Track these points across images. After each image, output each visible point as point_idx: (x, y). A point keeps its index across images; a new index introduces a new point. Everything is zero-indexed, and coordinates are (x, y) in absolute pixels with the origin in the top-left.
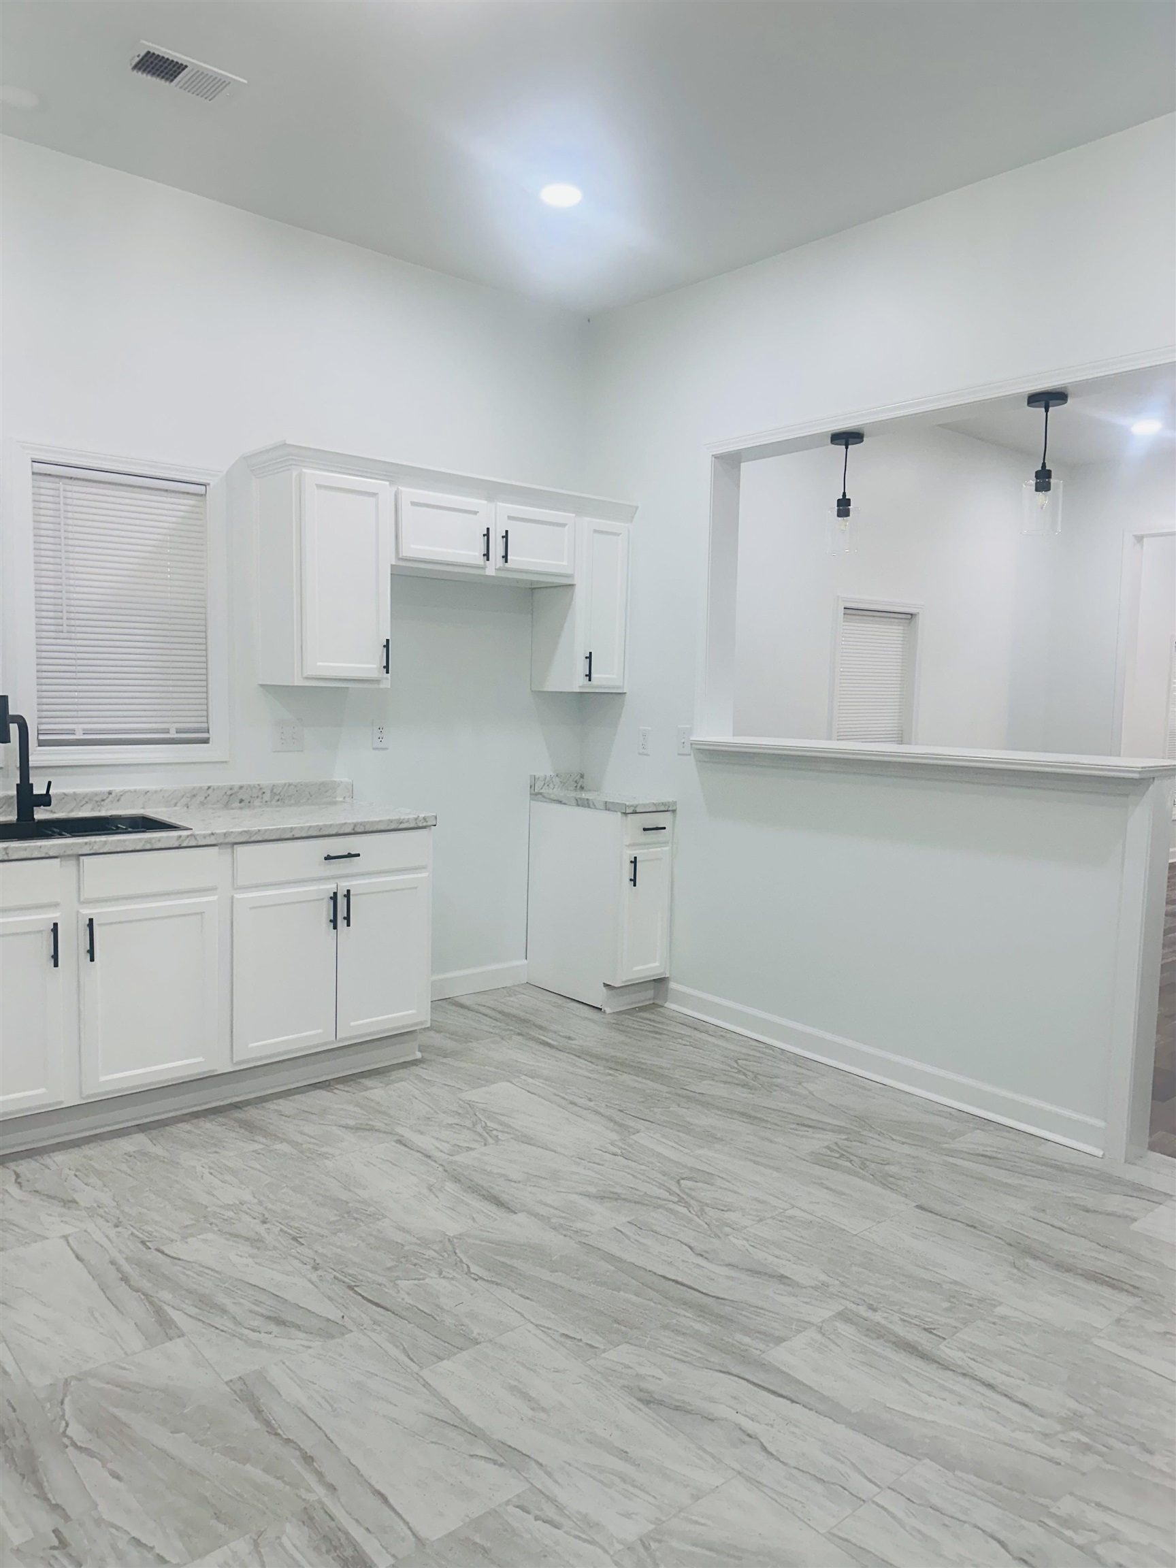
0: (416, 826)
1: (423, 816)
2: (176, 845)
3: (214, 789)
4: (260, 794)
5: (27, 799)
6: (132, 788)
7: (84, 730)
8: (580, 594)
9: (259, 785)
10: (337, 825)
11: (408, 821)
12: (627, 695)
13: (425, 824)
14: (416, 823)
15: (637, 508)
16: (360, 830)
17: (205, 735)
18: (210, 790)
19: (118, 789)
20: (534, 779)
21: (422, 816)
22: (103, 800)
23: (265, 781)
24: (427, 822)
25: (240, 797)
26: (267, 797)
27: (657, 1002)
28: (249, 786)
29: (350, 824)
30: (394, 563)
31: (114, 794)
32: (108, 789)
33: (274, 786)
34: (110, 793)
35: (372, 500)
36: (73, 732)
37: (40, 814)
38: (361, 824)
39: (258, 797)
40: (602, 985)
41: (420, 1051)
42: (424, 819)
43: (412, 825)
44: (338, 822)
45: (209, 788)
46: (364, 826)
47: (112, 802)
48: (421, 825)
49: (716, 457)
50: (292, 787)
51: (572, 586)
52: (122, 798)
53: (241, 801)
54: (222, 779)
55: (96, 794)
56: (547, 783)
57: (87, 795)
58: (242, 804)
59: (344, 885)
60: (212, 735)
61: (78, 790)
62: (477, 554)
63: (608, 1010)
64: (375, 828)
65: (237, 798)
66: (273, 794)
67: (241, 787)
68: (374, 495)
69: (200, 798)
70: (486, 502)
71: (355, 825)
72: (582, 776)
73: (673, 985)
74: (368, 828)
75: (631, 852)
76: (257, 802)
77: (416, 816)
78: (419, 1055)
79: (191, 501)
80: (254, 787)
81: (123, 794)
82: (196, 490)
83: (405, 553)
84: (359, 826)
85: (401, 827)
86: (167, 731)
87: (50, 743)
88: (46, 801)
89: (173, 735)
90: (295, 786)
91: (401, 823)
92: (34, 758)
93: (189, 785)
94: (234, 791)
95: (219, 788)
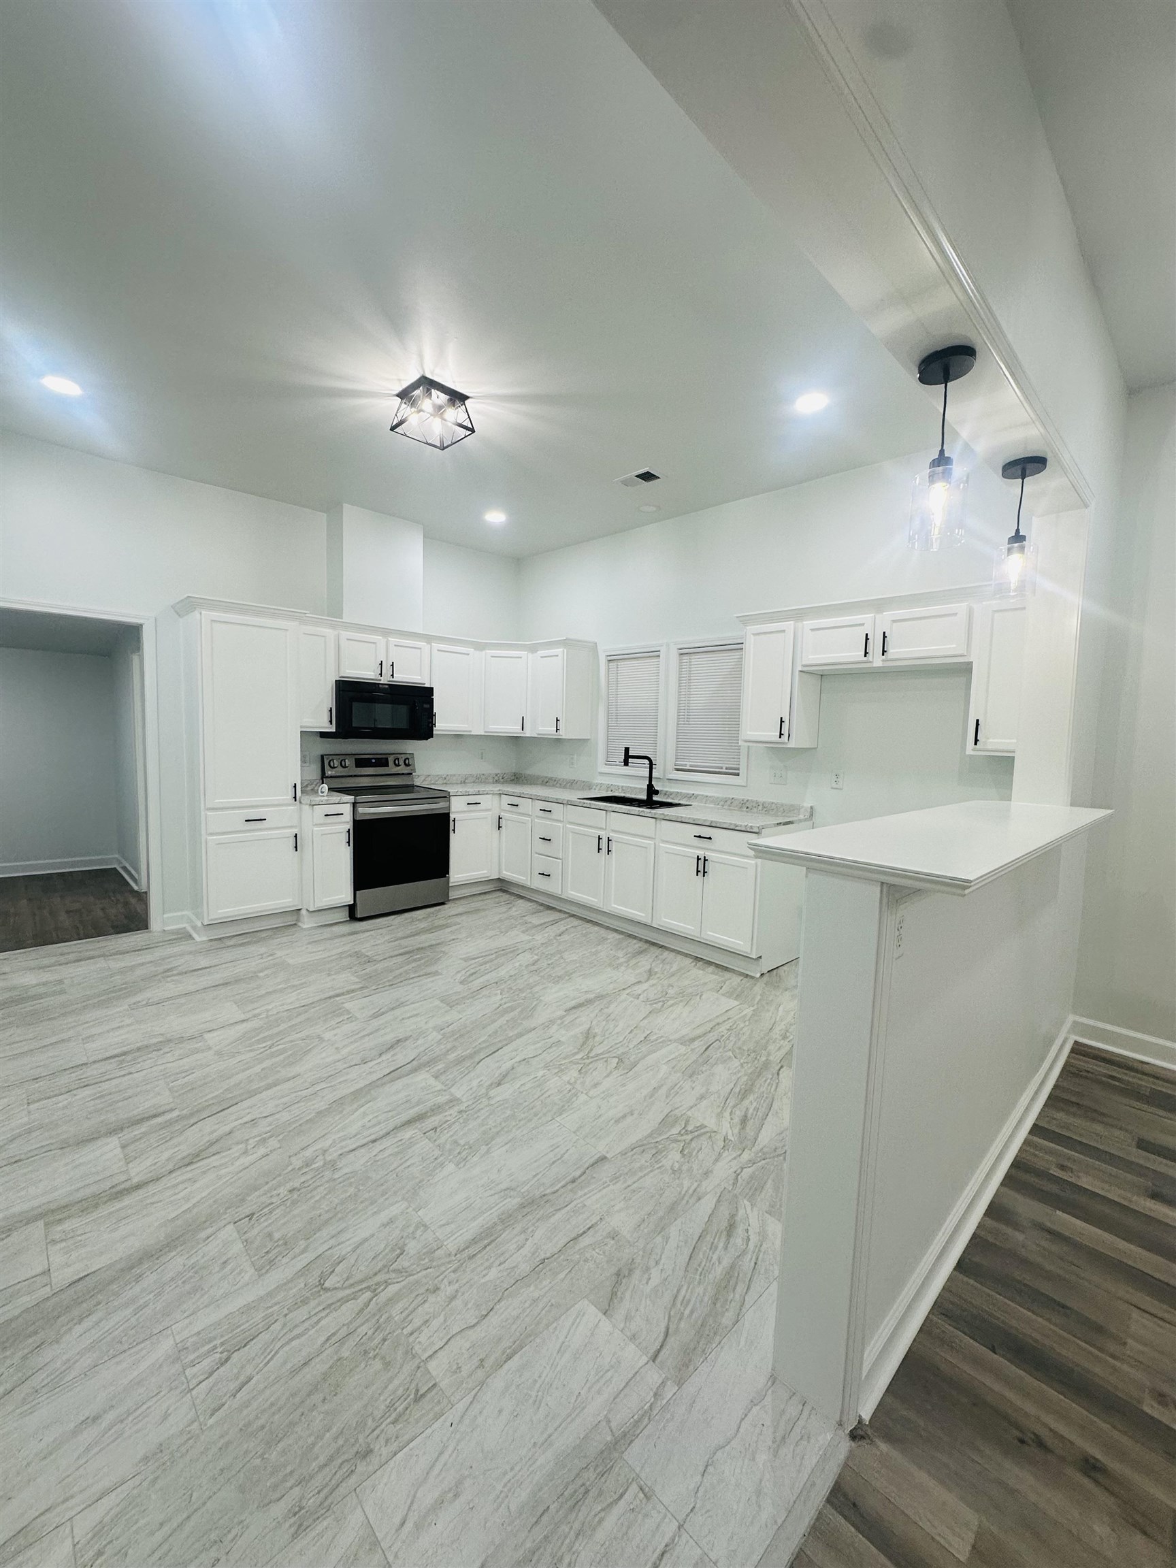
0: (746, 830)
1: (752, 825)
2: (638, 814)
3: (735, 800)
4: (757, 806)
5: (651, 790)
6: (703, 794)
7: (690, 765)
8: (976, 670)
10: (703, 820)
14: (746, 828)
16: (714, 826)
17: (737, 771)
18: (733, 800)
19: (696, 793)
21: (750, 825)
22: (691, 798)
23: (761, 800)
24: (753, 829)
26: (760, 808)
28: (752, 800)
29: (709, 821)
30: (802, 668)
31: (695, 795)
32: (692, 793)
33: (764, 802)
34: (693, 795)
35: (781, 635)
36: (685, 765)
37: (655, 798)
38: (715, 822)
39: (755, 807)
42: (751, 827)
43: (743, 829)
44: (703, 818)
45: (733, 798)
46: (716, 824)
47: (693, 799)
50: (774, 805)
51: (970, 663)
53: (747, 808)
54: (740, 795)
58: (748, 810)
59: (705, 854)
60: (741, 772)
61: (684, 791)
62: (860, 652)
64: (722, 827)
65: (746, 806)
66: (764, 807)
67: (748, 801)
68: (783, 631)
69: (729, 803)
70: (869, 615)
71: (712, 822)
74: (718, 825)
76: (755, 810)
77: (746, 824)
80: (755, 801)
81: (698, 795)
85: (737, 828)
86: (722, 768)
87: (678, 770)
88: (657, 792)
89: (724, 770)
90: (776, 804)
91: (737, 826)
92: (672, 775)
93: (726, 796)
94: (744, 802)
95: (738, 799)
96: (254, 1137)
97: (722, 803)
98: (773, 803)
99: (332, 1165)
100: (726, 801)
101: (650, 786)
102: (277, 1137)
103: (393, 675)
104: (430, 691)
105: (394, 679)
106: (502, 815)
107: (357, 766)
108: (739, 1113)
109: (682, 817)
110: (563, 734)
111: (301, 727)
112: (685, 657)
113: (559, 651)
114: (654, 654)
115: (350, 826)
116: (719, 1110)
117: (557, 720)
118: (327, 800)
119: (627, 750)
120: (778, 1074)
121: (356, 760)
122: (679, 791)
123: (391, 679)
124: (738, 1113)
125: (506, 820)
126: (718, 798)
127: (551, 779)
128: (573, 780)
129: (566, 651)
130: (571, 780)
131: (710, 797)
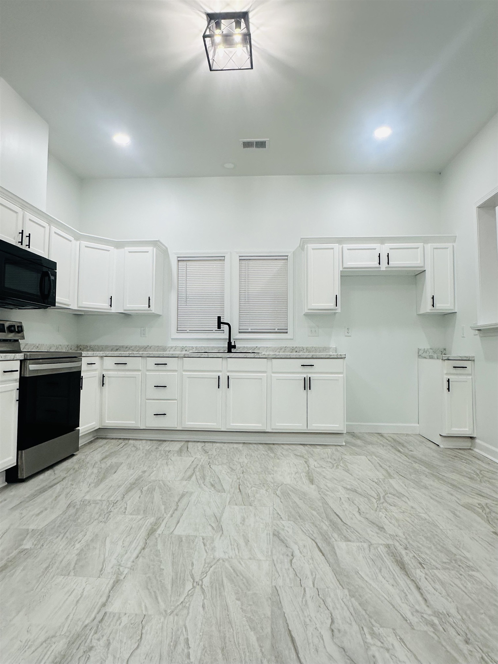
1: (340, 354)
3: (287, 348)
4: (302, 349)
5: (231, 346)
6: (263, 346)
7: (251, 329)
8: (428, 274)
10: (307, 355)
11: (333, 355)
12: (457, 314)
13: (341, 357)
14: (337, 356)
15: (456, 236)
17: (286, 331)
18: (286, 348)
19: (259, 346)
20: (419, 350)
21: (339, 354)
22: (255, 349)
23: (305, 346)
24: (341, 356)
25: (296, 350)
27: (472, 448)
29: (311, 355)
30: (342, 270)
33: (307, 347)
34: (257, 347)
35: (332, 250)
36: (248, 329)
39: (302, 350)
40: (439, 435)
41: (345, 442)
42: (340, 355)
43: (335, 357)
45: (286, 347)
47: (257, 350)
48: (339, 357)
49: (479, 207)
51: (425, 271)
52: (260, 349)
53: (296, 352)
54: (290, 345)
55: (253, 347)
56: (425, 351)
57: (250, 347)
59: (309, 375)
60: (288, 331)
61: (248, 346)
62: (376, 263)
63: (441, 446)
66: (307, 350)
67: (296, 347)
68: (333, 248)
69: (283, 350)
70: (380, 245)
71: (313, 355)
72: (445, 349)
73: (477, 441)
74: (319, 357)
75: (447, 377)
76: (301, 352)
77: (337, 354)
78: (344, 444)
79: (284, 261)
80: (301, 347)
82: (285, 258)
83: (345, 266)
84: (315, 356)
85: (331, 357)
86: (275, 329)
87: (240, 332)
88: (235, 347)
89: (276, 330)
90: (315, 348)
91: (331, 356)
92: (237, 336)
93: (280, 346)
94: (294, 348)
95: (289, 347)
97: (278, 350)
98: (313, 347)
100: (281, 349)
101: (230, 343)
103: (29, 245)
104: (55, 265)
105: (30, 249)
106: (104, 373)
110: (154, 309)
112: (243, 262)
113: (150, 249)
114: (221, 259)
117: (149, 299)
118: (5, 356)
119: (219, 318)
123: (28, 248)
125: (109, 377)
126: (276, 347)
127: (123, 347)
128: (148, 346)
129: (155, 249)
130: (144, 346)
131: (270, 347)
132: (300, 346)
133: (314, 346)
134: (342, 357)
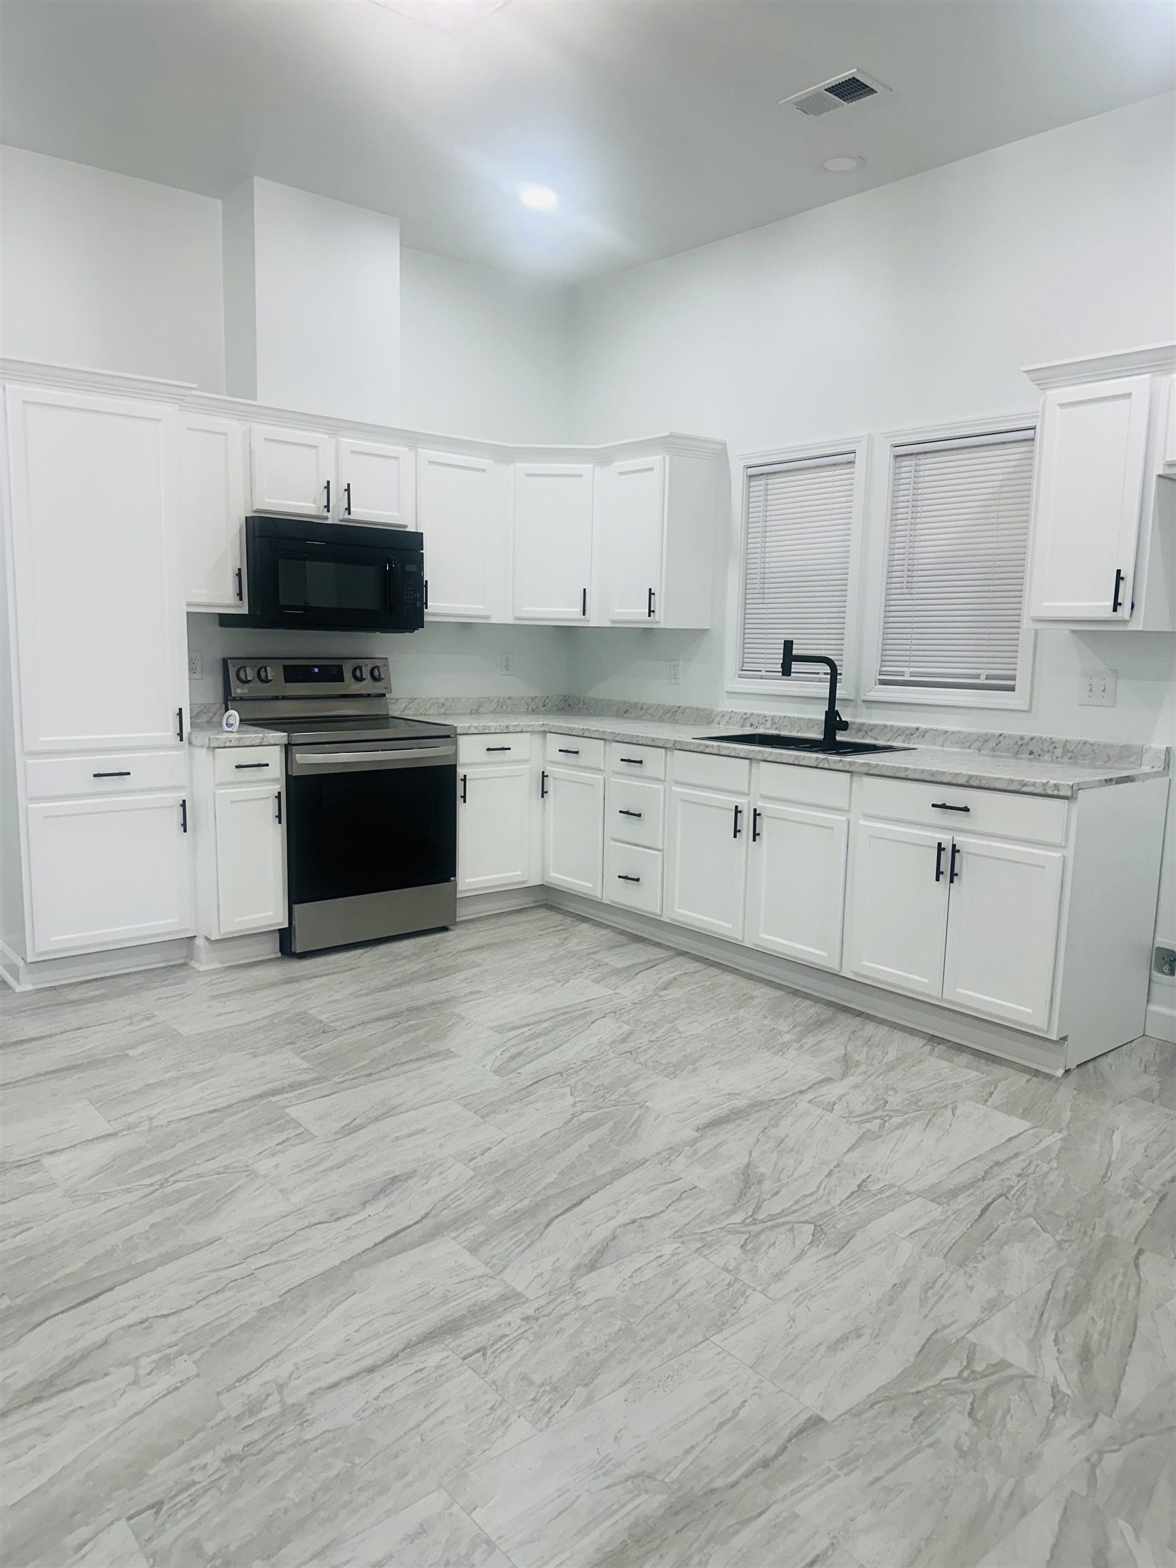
0: (1043, 792)
1: (1055, 782)
2: (814, 765)
3: (1005, 737)
4: (1051, 748)
5: (834, 723)
6: (935, 727)
7: (911, 673)
9: (1051, 739)
10: (951, 774)
11: (1034, 784)
13: (1056, 793)
14: (1044, 790)
16: (974, 784)
17: (1011, 683)
18: (1001, 738)
19: (923, 726)
21: (1053, 782)
22: (912, 734)
23: (1059, 736)
24: (1059, 790)
25: (1031, 748)
26: (1059, 752)
28: (1041, 737)
29: (965, 775)
31: (920, 730)
32: (915, 725)
33: (1066, 741)
34: (917, 729)
35: (1126, 402)
38: (976, 777)
39: (1048, 751)
42: (1058, 787)
43: (1038, 790)
44: (952, 771)
45: (1001, 735)
46: (980, 780)
47: (918, 737)
48: (1050, 792)
50: (1088, 746)
52: (927, 735)
53: (1031, 753)
54: (1016, 728)
55: (907, 729)
57: (900, 728)
58: (1032, 756)
59: (956, 838)
60: (1018, 684)
61: (895, 724)
64: (992, 786)
65: (1029, 749)
66: (1066, 751)
67: (1032, 739)
68: (1129, 396)
69: (990, 744)
71: (970, 777)
74: (984, 783)
76: (1047, 757)
77: (1044, 781)
79: (1023, 448)
80: (1047, 740)
81: (926, 731)
84: (973, 779)
85: (1025, 789)
86: (978, 677)
87: (883, 683)
88: (844, 726)
89: (982, 681)
90: (1092, 745)
91: (1025, 785)
92: (869, 694)
93: (985, 731)
94: (1025, 741)
95: (1011, 736)
96: (148, 1354)
97: (977, 744)
98: (1085, 743)
99: (297, 1413)
100: (987, 741)
101: (832, 714)
102: (189, 1355)
103: (348, 509)
104: (417, 538)
105: (352, 517)
106: (549, 770)
107: (288, 679)
108: (1072, 1341)
109: (906, 769)
110: (662, 620)
111: (188, 605)
112: (906, 462)
113: (655, 459)
114: (843, 460)
115: (280, 787)
116: (1031, 1333)
117: (651, 594)
118: (239, 739)
119: (788, 645)
120: (1137, 1266)
121: (286, 669)
122: (889, 723)
123: (347, 516)
124: (1069, 1339)
125: (555, 779)
126: (969, 734)
127: (635, 705)
128: (679, 707)
129: (668, 459)
130: (673, 707)
131: (954, 733)
132: (1044, 736)
133: (1091, 740)
134: (1062, 793)
